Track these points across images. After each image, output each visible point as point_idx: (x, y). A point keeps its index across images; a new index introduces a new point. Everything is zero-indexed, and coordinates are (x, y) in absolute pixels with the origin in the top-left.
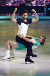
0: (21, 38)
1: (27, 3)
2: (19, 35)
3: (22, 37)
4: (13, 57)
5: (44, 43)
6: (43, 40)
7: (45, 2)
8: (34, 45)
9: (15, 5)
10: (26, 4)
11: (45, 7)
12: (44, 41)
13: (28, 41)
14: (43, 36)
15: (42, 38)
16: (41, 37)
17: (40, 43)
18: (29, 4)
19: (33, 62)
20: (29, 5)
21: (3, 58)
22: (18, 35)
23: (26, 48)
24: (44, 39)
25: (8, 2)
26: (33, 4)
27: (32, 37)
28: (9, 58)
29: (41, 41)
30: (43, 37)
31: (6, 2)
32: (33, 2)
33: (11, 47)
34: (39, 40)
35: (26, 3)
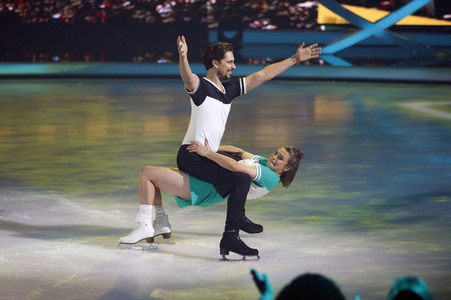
0: (200, 157)
1: (139, 12)
2: (194, 143)
3: (204, 153)
4: (166, 236)
5: (294, 175)
6: (290, 163)
7: (213, 5)
8: (256, 183)
9: (87, 18)
10: (136, 16)
11: (211, 26)
12: (296, 169)
13: (232, 167)
14: (291, 147)
15: (287, 156)
16: (283, 151)
17: (276, 177)
18: (148, 13)
19: (254, 252)
20: (148, 19)
21: (125, 239)
22: (187, 146)
23: (224, 197)
24: (295, 160)
25: (58, 5)
26: (163, 16)
27: (246, 154)
28: (151, 240)
29: (281, 167)
30: (288, 150)
31: (52, 8)
32: (164, 6)
33: (158, 191)
34: (275, 165)
35: (133, 9)
